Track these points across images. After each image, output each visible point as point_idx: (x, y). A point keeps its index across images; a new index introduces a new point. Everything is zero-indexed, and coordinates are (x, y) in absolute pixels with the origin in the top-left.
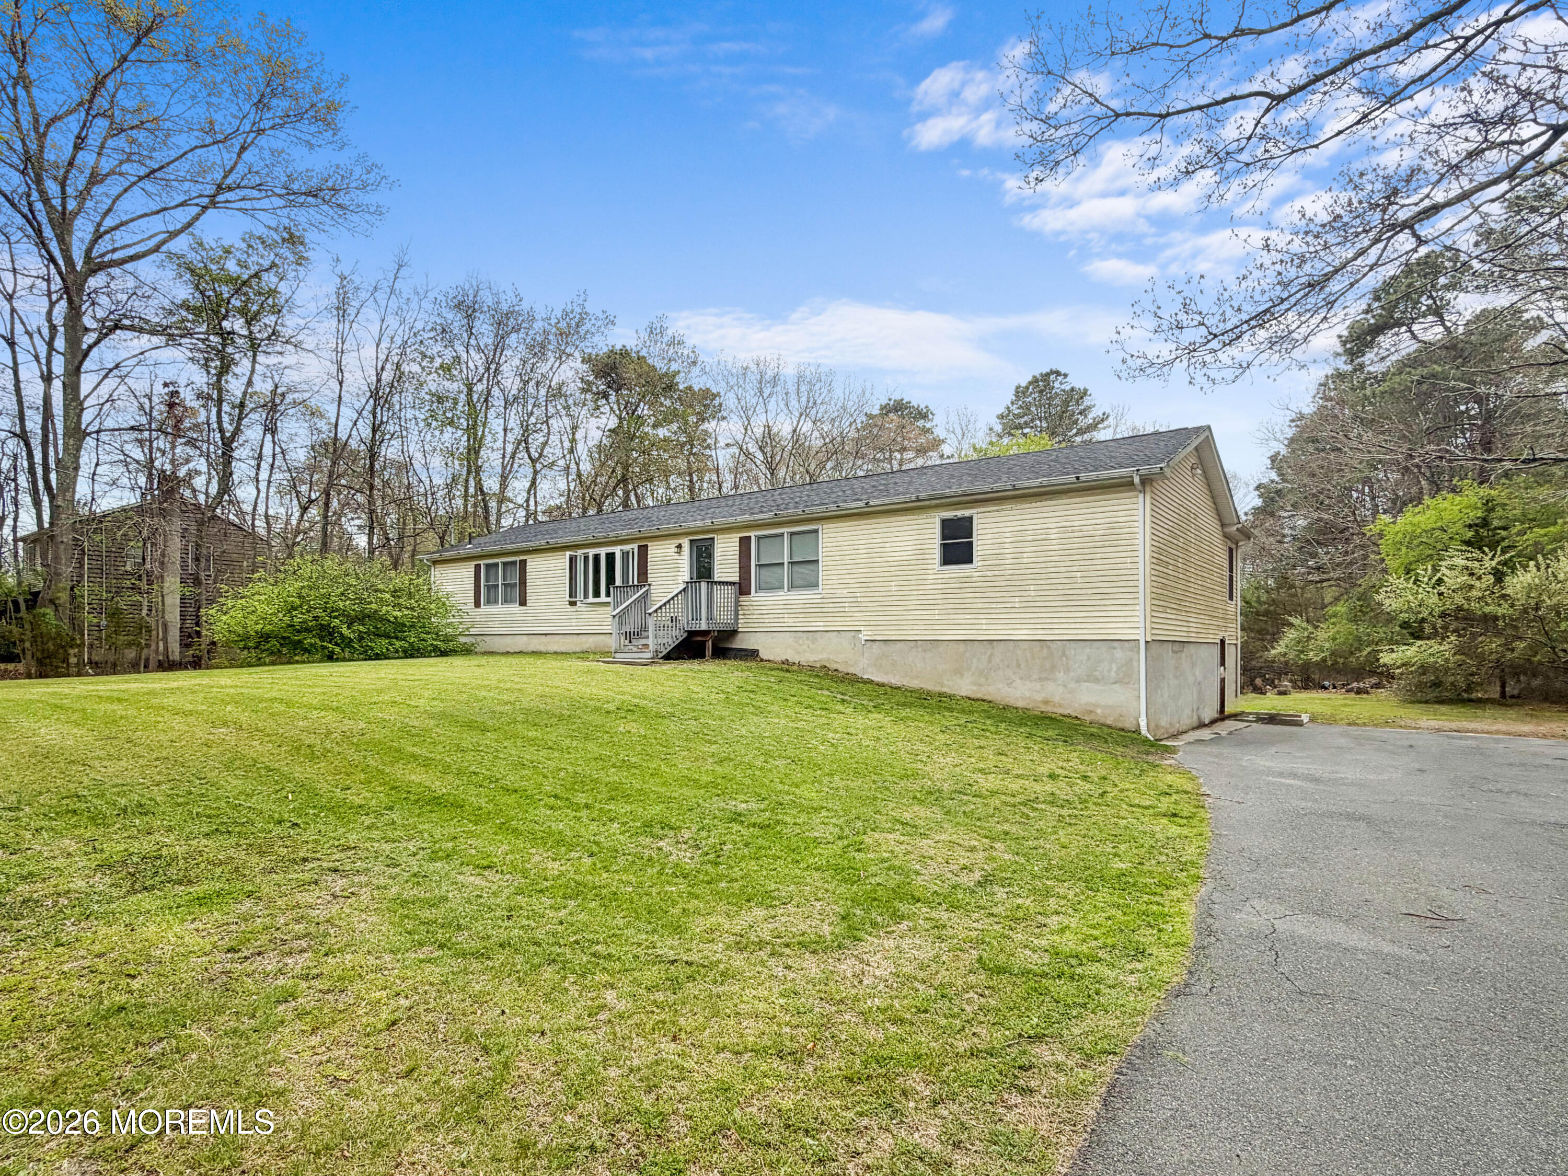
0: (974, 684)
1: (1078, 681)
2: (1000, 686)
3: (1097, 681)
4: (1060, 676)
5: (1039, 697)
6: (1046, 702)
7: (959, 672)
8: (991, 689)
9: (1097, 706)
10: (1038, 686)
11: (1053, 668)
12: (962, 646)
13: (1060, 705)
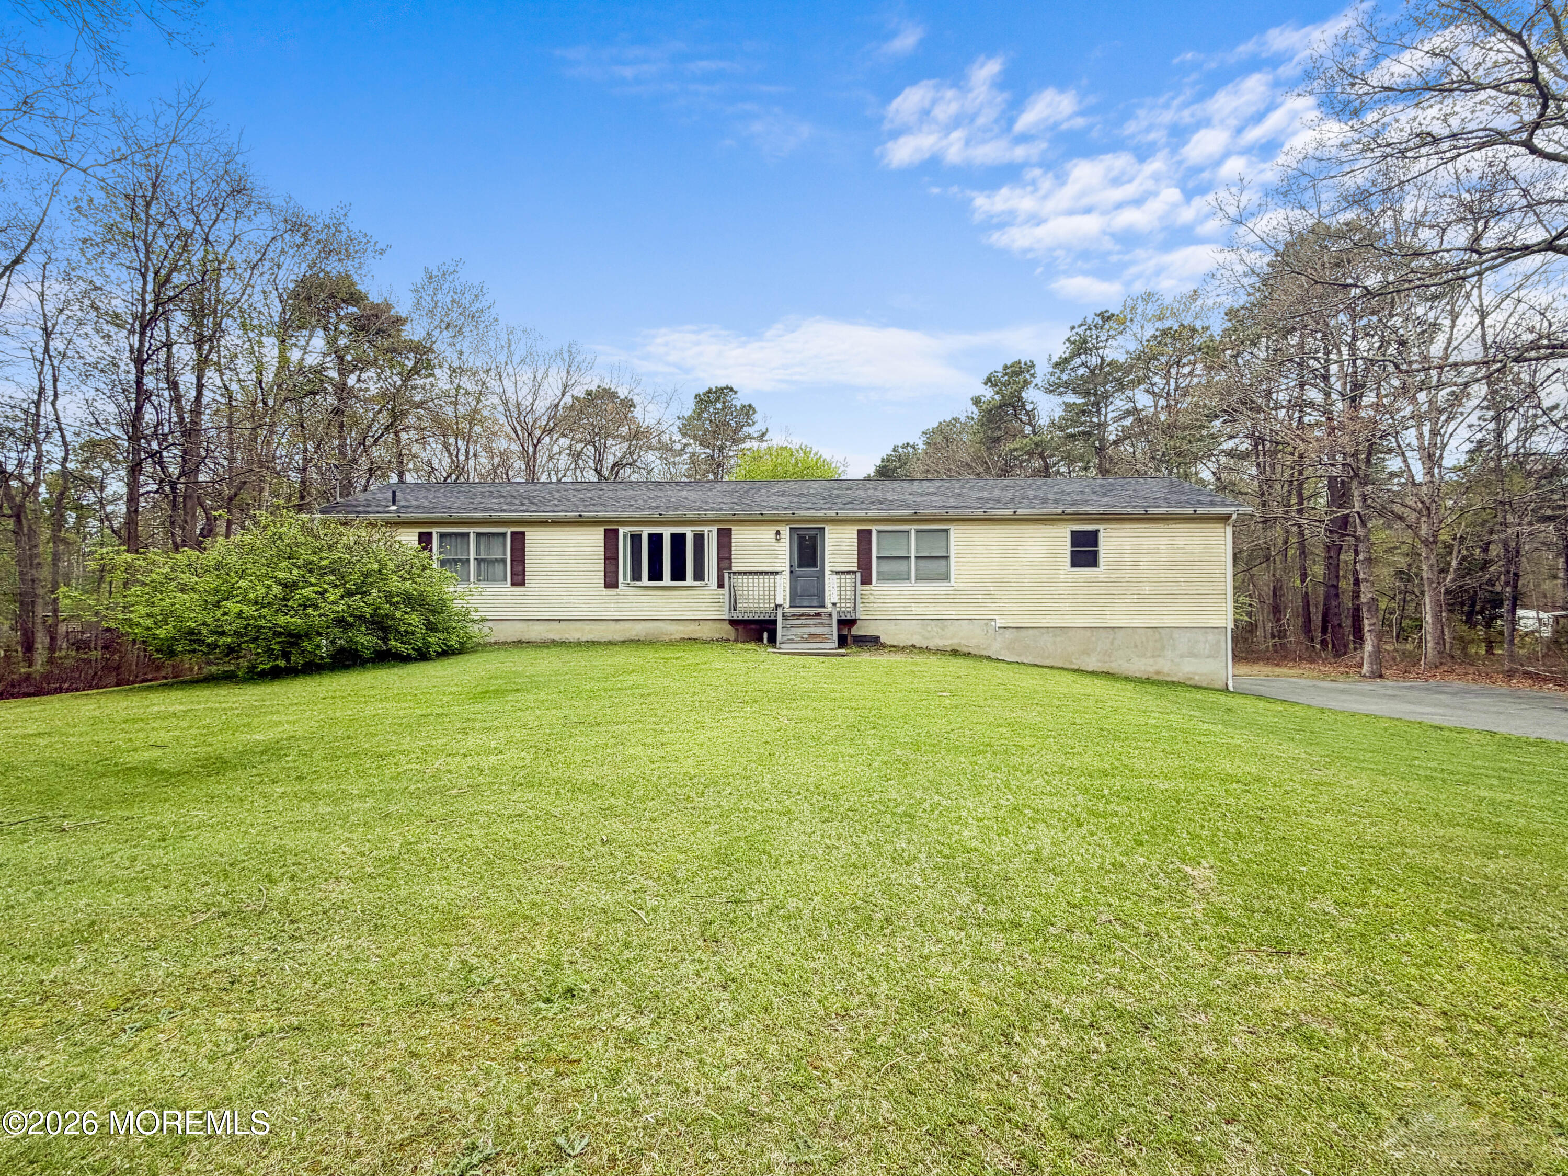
0: (1099, 661)
1: (1182, 657)
2: (1120, 662)
3: (1195, 656)
4: (1169, 653)
5: (1152, 669)
6: (1158, 673)
7: (1086, 652)
8: (1114, 665)
9: (1196, 674)
10: (1151, 661)
11: (1163, 648)
12: (1088, 633)
13: (1168, 675)
